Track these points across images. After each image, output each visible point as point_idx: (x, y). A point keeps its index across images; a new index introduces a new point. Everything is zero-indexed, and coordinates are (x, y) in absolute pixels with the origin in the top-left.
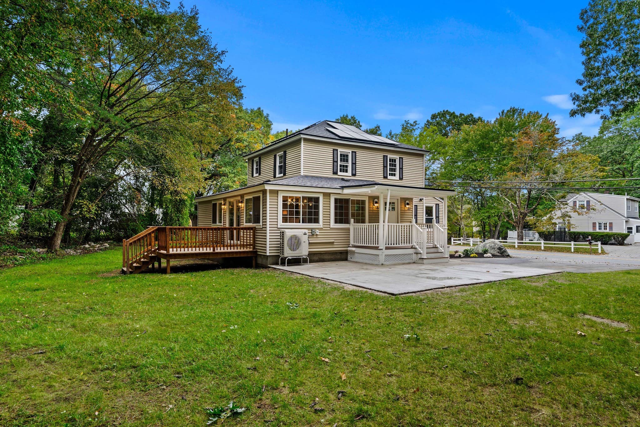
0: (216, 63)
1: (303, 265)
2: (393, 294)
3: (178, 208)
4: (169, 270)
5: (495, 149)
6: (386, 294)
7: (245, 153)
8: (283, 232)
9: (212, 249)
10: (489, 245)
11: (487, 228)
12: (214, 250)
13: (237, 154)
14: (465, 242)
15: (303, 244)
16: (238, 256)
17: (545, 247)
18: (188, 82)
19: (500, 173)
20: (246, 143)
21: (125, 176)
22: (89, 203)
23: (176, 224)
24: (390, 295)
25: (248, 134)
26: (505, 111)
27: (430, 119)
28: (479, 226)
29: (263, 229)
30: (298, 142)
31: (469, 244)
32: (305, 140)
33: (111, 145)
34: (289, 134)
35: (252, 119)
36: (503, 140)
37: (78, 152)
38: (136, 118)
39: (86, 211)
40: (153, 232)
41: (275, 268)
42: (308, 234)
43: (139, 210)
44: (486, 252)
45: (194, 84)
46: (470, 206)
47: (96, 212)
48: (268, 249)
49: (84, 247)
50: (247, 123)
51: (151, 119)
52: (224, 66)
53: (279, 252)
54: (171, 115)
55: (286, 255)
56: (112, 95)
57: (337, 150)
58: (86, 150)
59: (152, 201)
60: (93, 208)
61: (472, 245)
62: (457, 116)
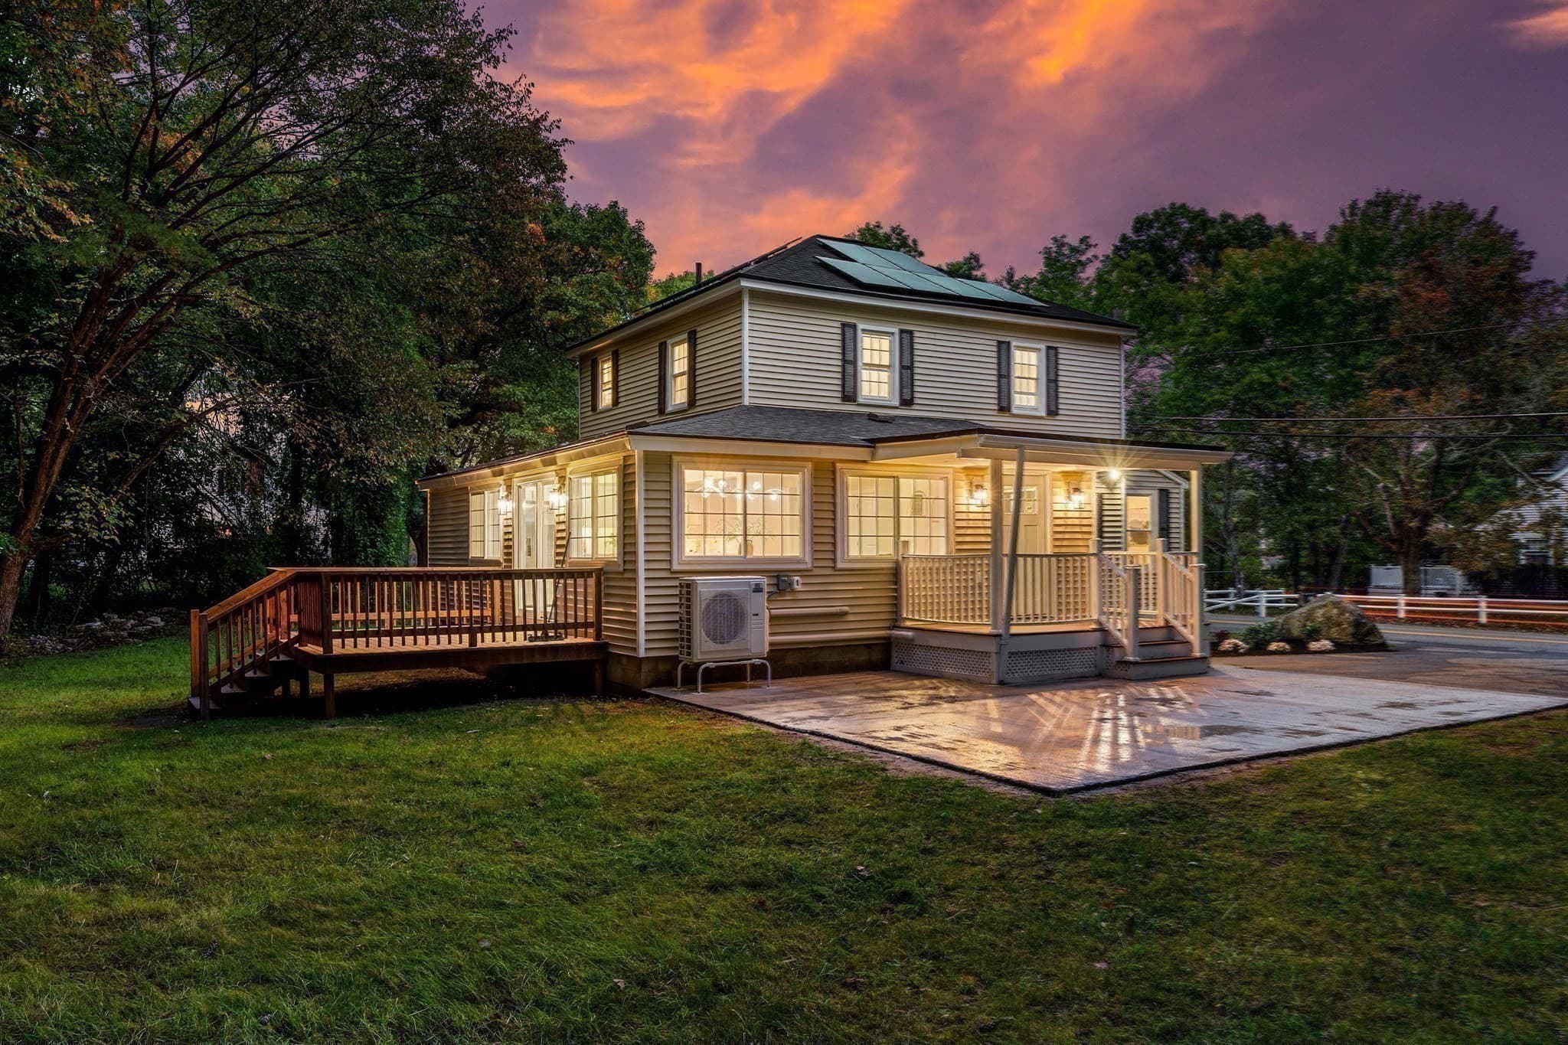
0: (478, 66)
1: (751, 687)
2: (1046, 791)
3: (370, 510)
4: (331, 706)
5: (1329, 320)
6: (1026, 793)
7: (572, 339)
8: (688, 586)
9: (466, 637)
10: (1321, 612)
11: (1305, 558)
12: (473, 642)
13: (551, 343)
14: (1243, 601)
15: (752, 622)
16: (549, 659)
17: (1490, 615)
18: (398, 125)
19: (1345, 390)
20: (575, 312)
21: (209, 411)
22: (100, 496)
23: (367, 557)
24: (1039, 796)
25: (581, 283)
26: (1361, 204)
27: (1130, 233)
28: (1280, 552)
29: (627, 575)
30: (734, 302)
31: (1253, 607)
32: (755, 295)
33: (164, 318)
34: (704, 280)
35: (591, 237)
36: (1354, 292)
37: (63, 340)
38: (240, 236)
39: (91, 520)
40: (283, 586)
41: (664, 699)
42: (766, 589)
43: (254, 515)
44: (1314, 634)
45: (413, 132)
46: (1252, 493)
47: (121, 524)
48: (642, 637)
49: (89, 628)
50: (576, 249)
51: (283, 240)
52: (504, 75)
53: (675, 648)
54: (346, 225)
55: (698, 657)
56: (163, 164)
57: (854, 327)
58: (86, 335)
59: (294, 486)
60: (112, 512)
61: (1263, 612)
62: (1213, 221)
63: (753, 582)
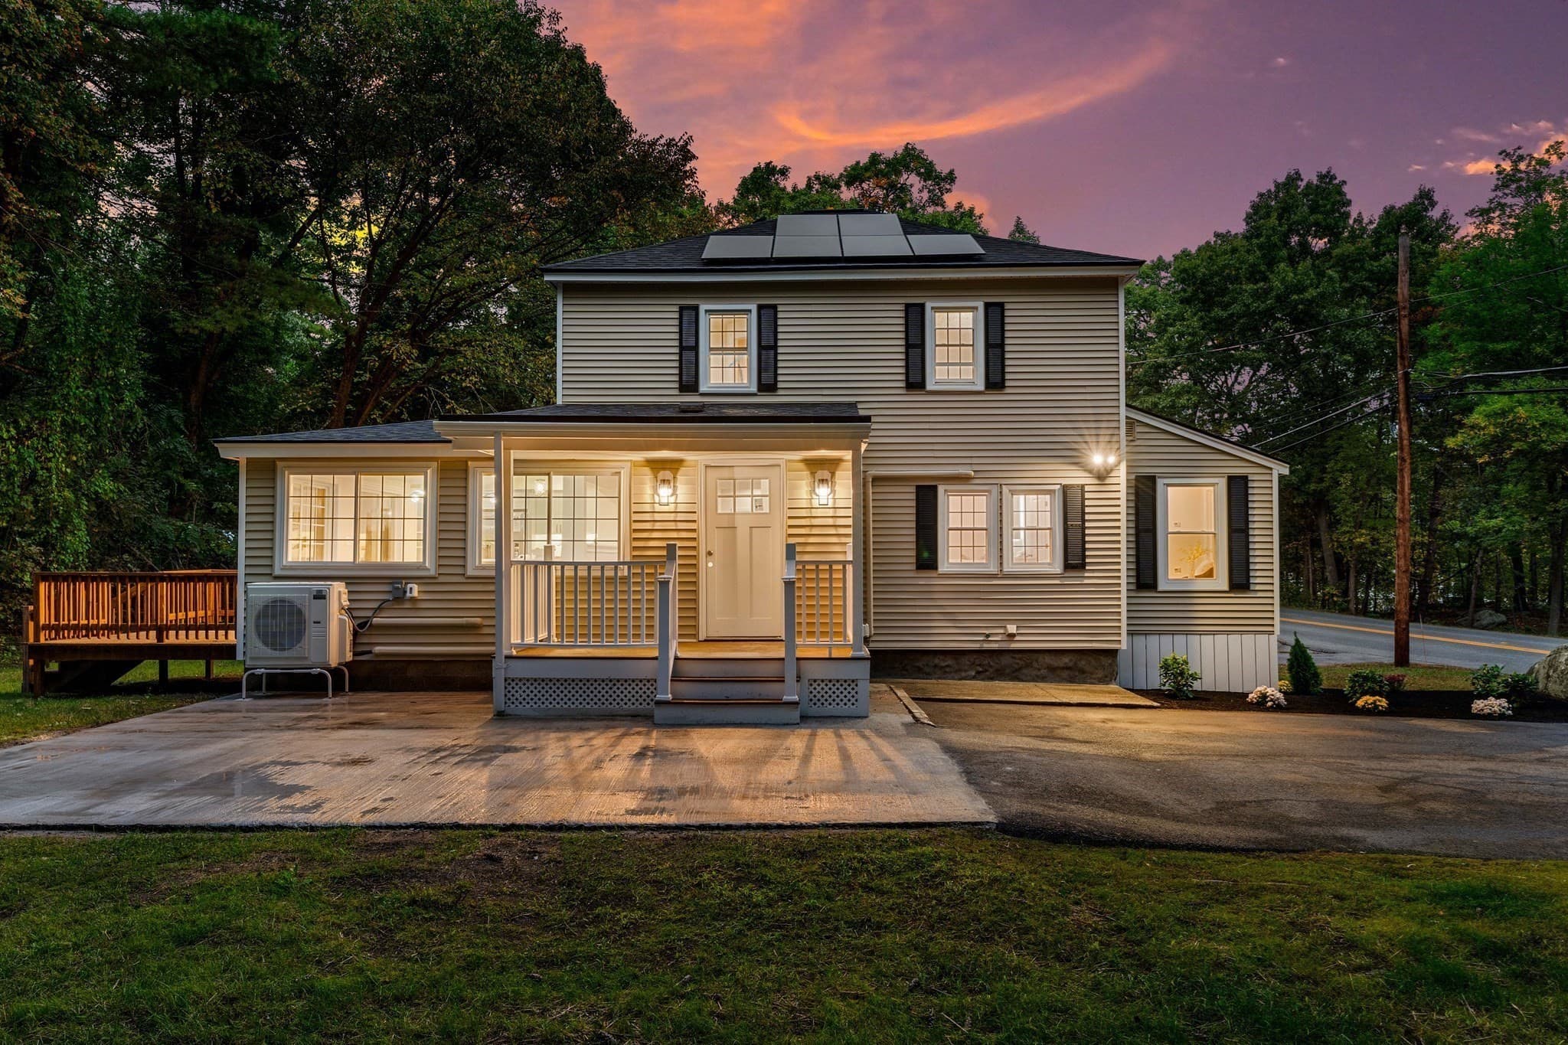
15: (312, 630)
57: (696, 308)
63: (316, 588)
